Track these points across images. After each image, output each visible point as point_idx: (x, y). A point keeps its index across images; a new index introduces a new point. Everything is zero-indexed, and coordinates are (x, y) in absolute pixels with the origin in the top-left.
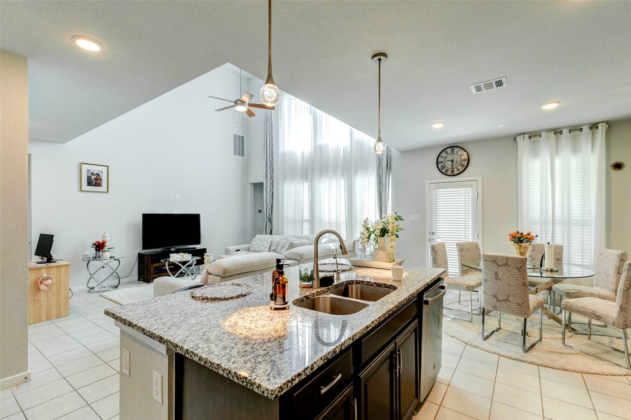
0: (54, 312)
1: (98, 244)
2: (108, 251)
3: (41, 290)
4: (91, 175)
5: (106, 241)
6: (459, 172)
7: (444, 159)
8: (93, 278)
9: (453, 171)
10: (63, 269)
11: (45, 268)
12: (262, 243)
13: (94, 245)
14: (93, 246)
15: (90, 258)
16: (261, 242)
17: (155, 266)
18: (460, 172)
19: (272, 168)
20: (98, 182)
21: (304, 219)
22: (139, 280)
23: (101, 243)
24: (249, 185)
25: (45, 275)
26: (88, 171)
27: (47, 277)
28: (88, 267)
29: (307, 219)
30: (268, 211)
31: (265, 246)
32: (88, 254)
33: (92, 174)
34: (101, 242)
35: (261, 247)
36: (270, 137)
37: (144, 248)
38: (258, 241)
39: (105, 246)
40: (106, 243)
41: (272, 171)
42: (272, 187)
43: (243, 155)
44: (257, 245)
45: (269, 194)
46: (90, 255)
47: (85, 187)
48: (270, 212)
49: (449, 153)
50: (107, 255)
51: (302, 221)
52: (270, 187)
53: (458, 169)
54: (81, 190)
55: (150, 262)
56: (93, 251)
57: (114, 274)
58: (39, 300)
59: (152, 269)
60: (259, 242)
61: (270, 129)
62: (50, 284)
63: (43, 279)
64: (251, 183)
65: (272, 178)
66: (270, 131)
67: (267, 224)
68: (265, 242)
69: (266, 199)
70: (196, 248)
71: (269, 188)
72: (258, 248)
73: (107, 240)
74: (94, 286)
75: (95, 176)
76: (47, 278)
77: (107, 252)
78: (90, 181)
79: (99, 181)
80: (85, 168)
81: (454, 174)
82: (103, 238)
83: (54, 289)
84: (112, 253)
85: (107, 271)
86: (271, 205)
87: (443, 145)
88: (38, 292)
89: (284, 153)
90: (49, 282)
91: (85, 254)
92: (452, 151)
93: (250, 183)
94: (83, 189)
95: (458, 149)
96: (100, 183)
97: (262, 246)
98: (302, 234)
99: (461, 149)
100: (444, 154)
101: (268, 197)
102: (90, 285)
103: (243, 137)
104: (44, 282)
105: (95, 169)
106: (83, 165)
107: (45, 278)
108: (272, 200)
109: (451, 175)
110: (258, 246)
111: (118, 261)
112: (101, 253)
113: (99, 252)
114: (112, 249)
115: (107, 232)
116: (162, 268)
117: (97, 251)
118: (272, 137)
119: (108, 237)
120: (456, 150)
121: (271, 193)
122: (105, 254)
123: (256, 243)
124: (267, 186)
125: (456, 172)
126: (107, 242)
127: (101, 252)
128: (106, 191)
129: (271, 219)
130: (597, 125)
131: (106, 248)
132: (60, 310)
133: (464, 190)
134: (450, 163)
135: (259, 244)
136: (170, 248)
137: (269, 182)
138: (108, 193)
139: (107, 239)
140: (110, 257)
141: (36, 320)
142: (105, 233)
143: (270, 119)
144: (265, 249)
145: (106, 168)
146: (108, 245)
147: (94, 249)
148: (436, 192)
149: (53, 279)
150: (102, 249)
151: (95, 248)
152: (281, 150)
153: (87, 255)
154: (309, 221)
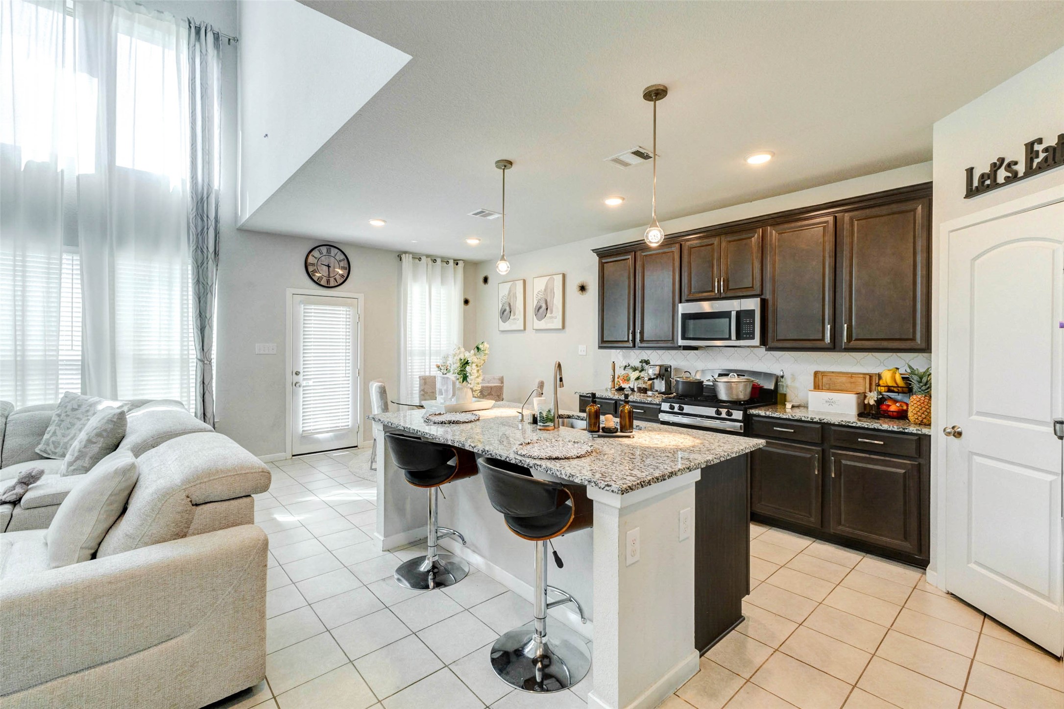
6: (336, 284)
7: (316, 261)
9: (328, 281)
18: (338, 284)
49: (324, 254)
53: (335, 279)
81: (331, 286)
87: (316, 240)
92: (329, 252)
95: (337, 251)
99: (340, 252)
100: (316, 253)
109: (327, 285)
120: (334, 251)
125: (332, 283)
130: (458, 261)
133: (345, 309)
134: (326, 268)
148: (304, 309)
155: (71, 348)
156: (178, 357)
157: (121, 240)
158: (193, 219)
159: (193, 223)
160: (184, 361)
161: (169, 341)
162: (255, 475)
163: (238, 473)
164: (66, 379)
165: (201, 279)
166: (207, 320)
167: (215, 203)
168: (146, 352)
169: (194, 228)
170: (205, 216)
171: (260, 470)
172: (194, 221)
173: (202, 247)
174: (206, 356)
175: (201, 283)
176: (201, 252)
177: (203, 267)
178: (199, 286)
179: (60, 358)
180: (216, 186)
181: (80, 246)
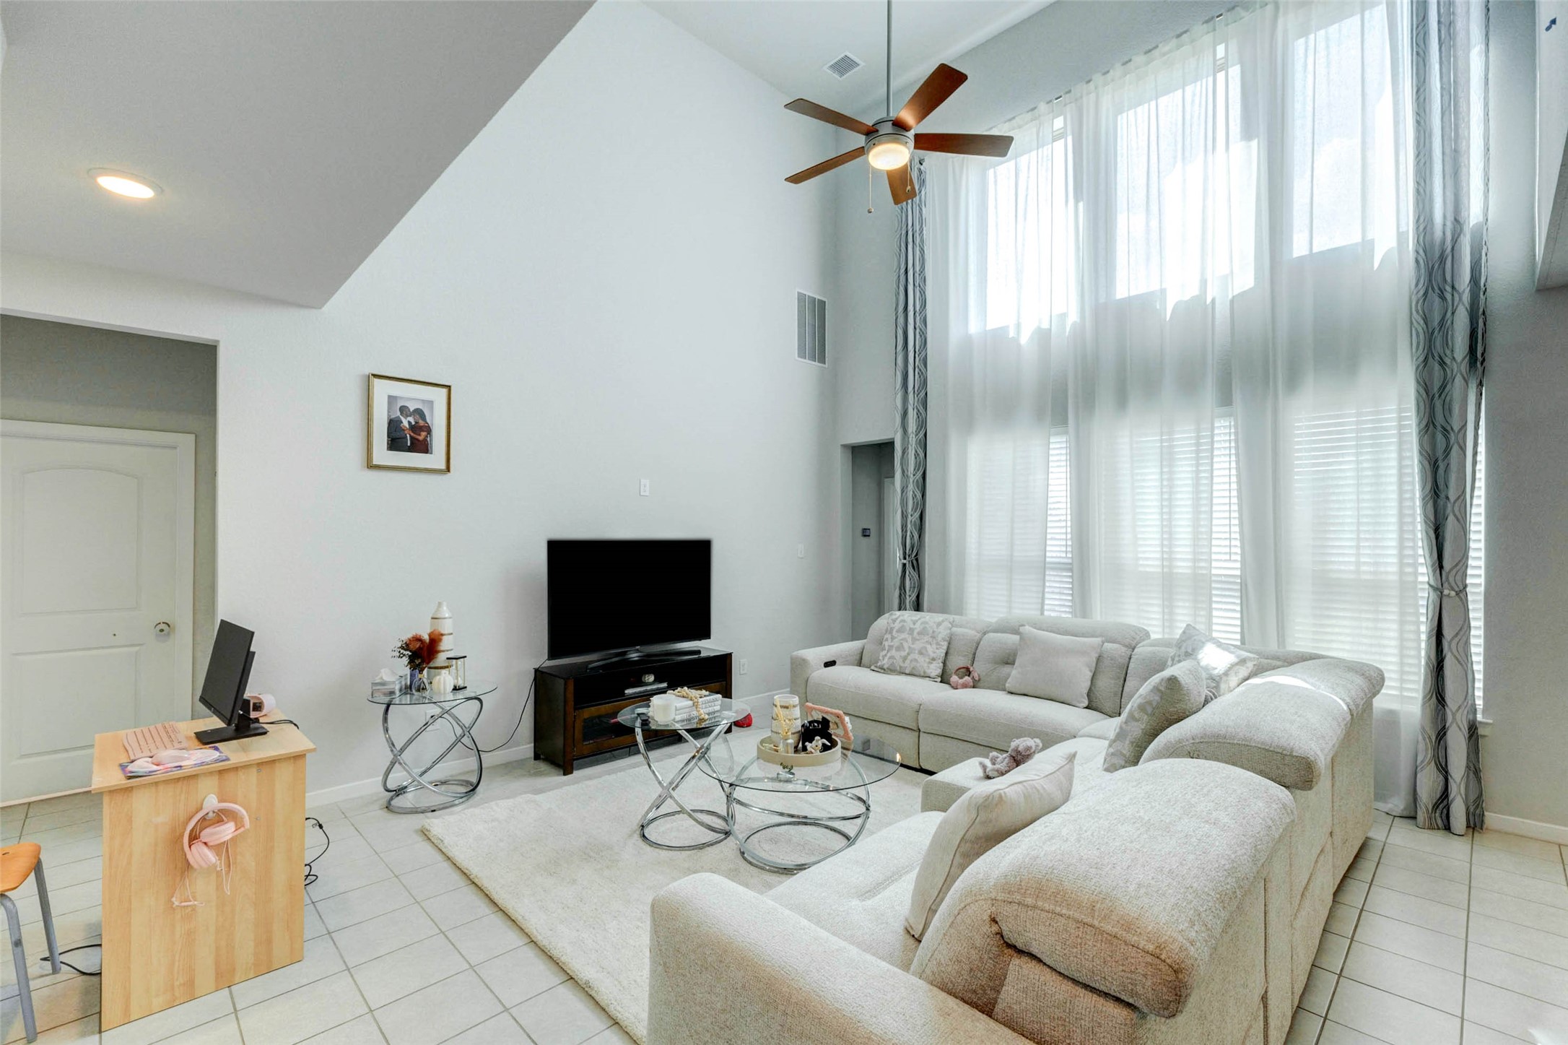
0: (245, 952)
1: (418, 645)
2: (447, 667)
3: (192, 867)
4: (399, 414)
5: (442, 635)
8: (400, 764)
10: (284, 774)
11: (211, 773)
12: (918, 646)
13: (406, 646)
14: (402, 651)
15: (392, 693)
16: (914, 640)
17: (586, 716)
19: (922, 394)
20: (421, 438)
21: (1048, 560)
22: (537, 757)
23: (428, 641)
24: (839, 451)
25: (212, 803)
26: (392, 399)
27: (221, 811)
28: (385, 720)
29: (1066, 561)
30: (909, 533)
31: (932, 655)
32: (386, 678)
33: (403, 409)
34: (426, 638)
35: (916, 656)
36: (918, 294)
37: (554, 652)
38: (903, 636)
39: (438, 652)
40: (440, 640)
41: (925, 403)
42: (922, 455)
43: (822, 360)
44: (899, 648)
45: (913, 479)
46: (394, 682)
47: (382, 454)
48: (916, 536)
50: (445, 680)
51: (1043, 567)
52: (917, 455)
54: (371, 466)
55: (571, 703)
56: (402, 667)
57: (466, 740)
58: (190, 909)
59: (579, 725)
60: (905, 639)
61: (918, 268)
62: (232, 839)
63: (203, 819)
64: (844, 446)
65: (922, 424)
66: (917, 275)
67: (907, 572)
68: (926, 638)
69: (902, 492)
70: (699, 652)
71: (913, 457)
72: (905, 659)
73: (443, 632)
74: (405, 784)
75: (411, 419)
76: (220, 817)
77: (443, 671)
78: (398, 435)
79: (424, 434)
80: (382, 390)
82: (432, 625)
83: (247, 858)
84: (461, 673)
85: (443, 733)
86: (917, 515)
88: (182, 873)
89: (968, 341)
90: (227, 831)
91: (378, 681)
93: (842, 445)
94: (375, 462)
96: (425, 440)
97: (921, 653)
98: (1042, 614)
101: (911, 487)
102: (392, 784)
103: (822, 304)
104: (206, 834)
105: (413, 396)
106: (376, 381)
107: (211, 815)
108: (923, 495)
110: (904, 654)
111: (477, 701)
112: (428, 673)
113: (421, 671)
114: (460, 662)
115: (445, 603)
116: (605, 720)
117: (415, 669)
118: (923, 293)
119: (447, 621)
121: (920, 474)
122: (438, 677)
123: (896, 643)
124: (904, 451)
126: (445, 638)
127: (425, 672)
128: (443, 467)
129: (917, 560)
131: (441, 659)
132: (269, 942)
135: (906, 645)
136: (625, 653)
137: (913, 440)
138: (449, 474)
139: (446, 627)
140: (452, 687)
141: (177, 994)
142: (440, 604)
143: (917, 235)
144: (930, 663)
145: (445, 391)
146: (448, 646)
147: (405, 660)
149: (242, 818)
150: (428, 663)
151: (410, 656)
152: (954, 334)
153: (383, 684)
154: (1071, 570)
155: (1229, 558)
156: (1395, 578)
157: (1293, 380)
158: (1417, 303)
159: (1417, 312)
160: (1406, 587)
161: (1376, 547)
162: (1133, 952)
163: (1096, 923)
164: (1225, 603)
165: (1440, 419)
166: (1449, 505)
167: (1472, 254)
168: (1335, 567)
169: (1422, 322)
170: (1448, 289)
171: (1151, 947)
172: (1419, 308)
173: (1442, 355)
174: (1447, 578)
175: (1439, 428)
176: (1440, 365)
177: (1443, 396)
178: (1433, 437)
179: (1214, 572)
180: (1474, 213)
181: (1234, 404)
